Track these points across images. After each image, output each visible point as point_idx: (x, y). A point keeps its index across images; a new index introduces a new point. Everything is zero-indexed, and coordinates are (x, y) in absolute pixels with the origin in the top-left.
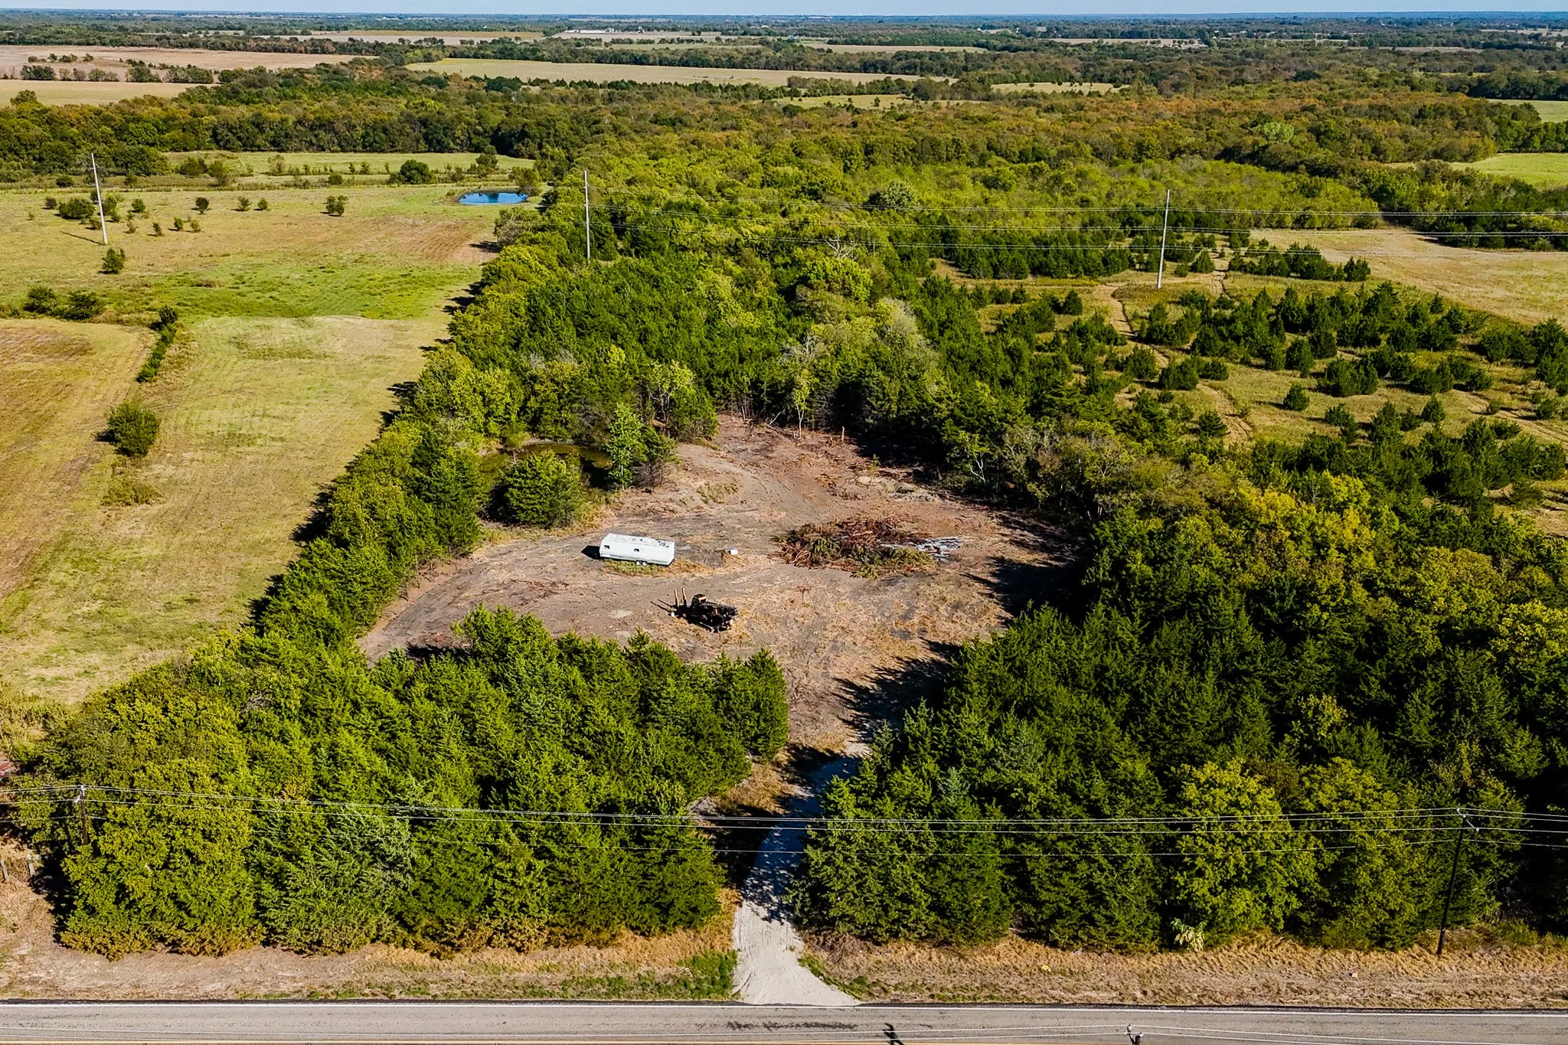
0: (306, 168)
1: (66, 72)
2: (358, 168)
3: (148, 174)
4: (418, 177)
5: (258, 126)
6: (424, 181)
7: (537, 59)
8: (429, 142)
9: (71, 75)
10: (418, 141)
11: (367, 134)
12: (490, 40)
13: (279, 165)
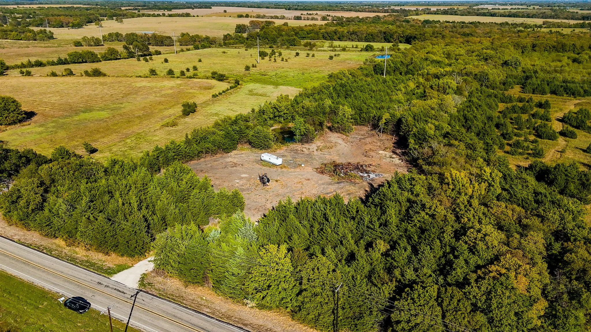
0: (339, 46)
1: (305, 18)
2: (355, 46)
3: (295, 46)
4: (370, 49)
5: (335, 33)
6: (371, 51)
7: (456, 15)
8: (385, 39)
9: (306, 19)
10: (382, 39)
11: (366, 36)
12: (446, 9)
13: (332, 45)
